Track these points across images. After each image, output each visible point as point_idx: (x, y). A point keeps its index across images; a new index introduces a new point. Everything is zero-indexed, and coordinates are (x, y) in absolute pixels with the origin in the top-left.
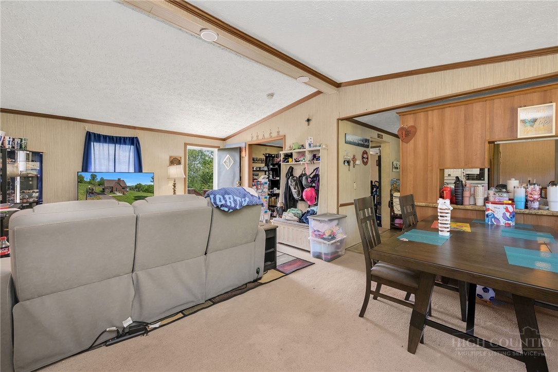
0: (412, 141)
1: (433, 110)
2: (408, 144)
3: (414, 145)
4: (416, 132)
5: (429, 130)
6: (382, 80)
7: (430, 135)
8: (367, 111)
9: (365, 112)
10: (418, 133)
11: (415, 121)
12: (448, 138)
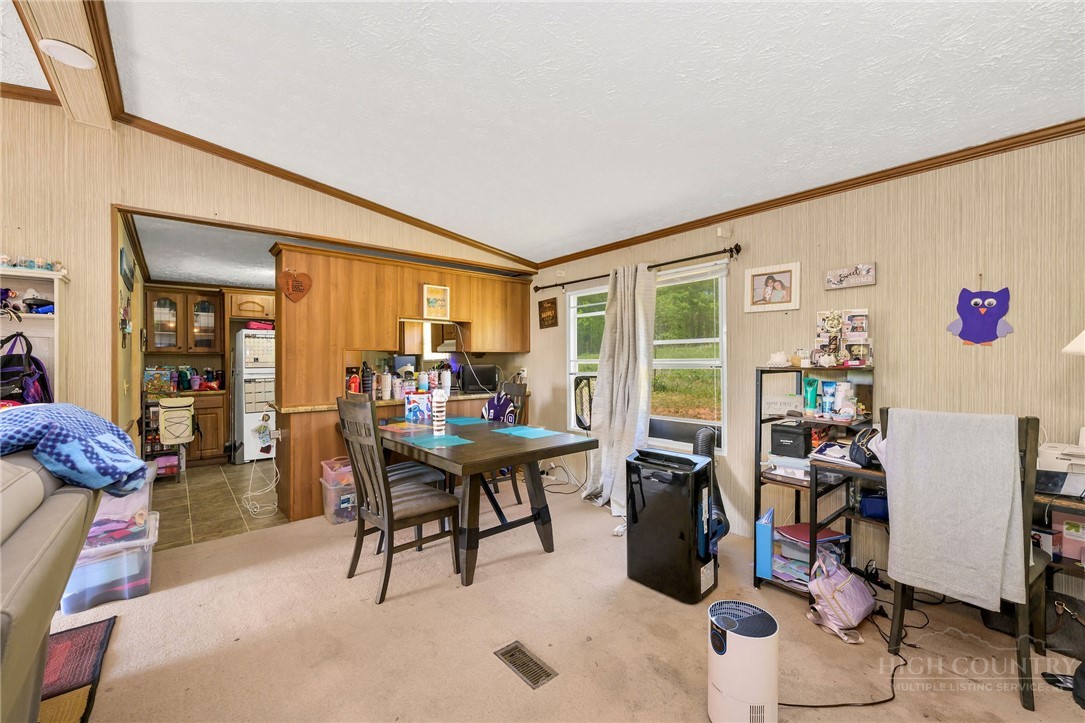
0: (304, 301)
1: (337, 257)
2: (297, 304)
3: (308, 306)
4: (310, 286)
5: (331, 287)
6: (256, 168)
7: (333, 294)
8: (217, 218)
9: (212, 217)
10: (314, 288)
11: (309, 267)
12: (357, 306)
